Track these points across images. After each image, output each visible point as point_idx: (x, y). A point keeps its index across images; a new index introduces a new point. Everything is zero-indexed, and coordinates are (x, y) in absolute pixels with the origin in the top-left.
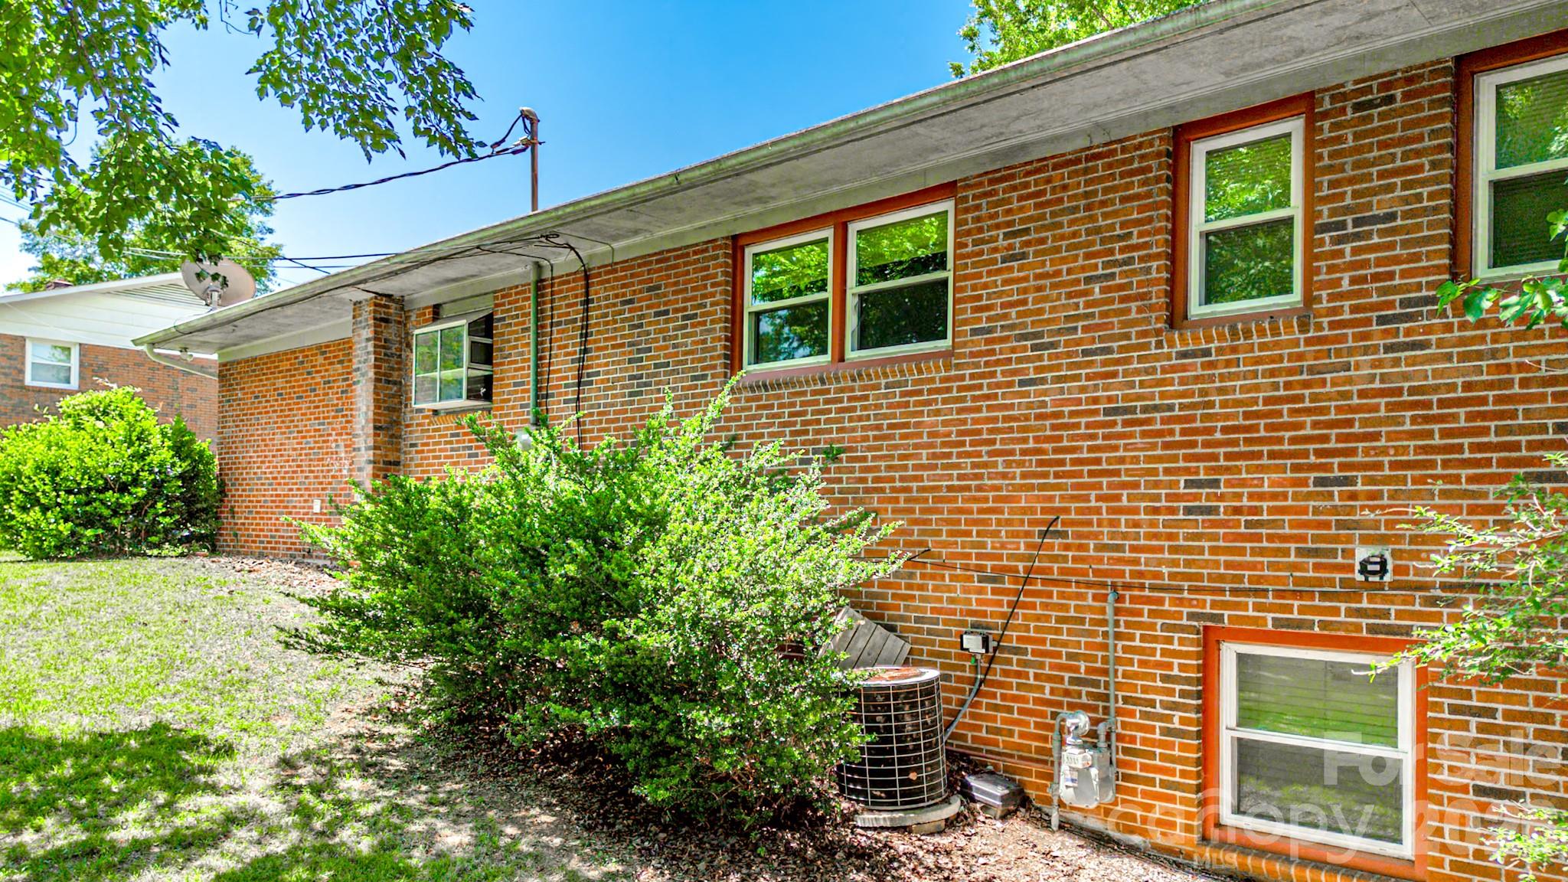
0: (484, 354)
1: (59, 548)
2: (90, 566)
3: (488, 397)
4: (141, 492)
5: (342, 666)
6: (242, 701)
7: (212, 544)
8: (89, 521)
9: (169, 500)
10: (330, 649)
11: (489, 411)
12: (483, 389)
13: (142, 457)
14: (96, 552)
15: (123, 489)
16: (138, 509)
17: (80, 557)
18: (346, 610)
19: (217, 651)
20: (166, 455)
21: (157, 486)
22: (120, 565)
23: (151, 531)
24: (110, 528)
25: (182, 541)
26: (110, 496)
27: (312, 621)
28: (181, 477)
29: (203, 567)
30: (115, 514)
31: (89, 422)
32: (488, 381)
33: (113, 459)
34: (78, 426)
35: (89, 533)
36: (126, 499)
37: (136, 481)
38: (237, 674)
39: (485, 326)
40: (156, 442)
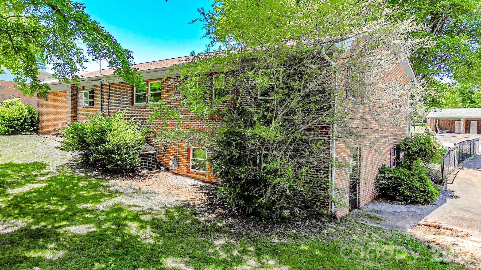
0: (92, 97)
1: (5, 133)
2: (13, 136)
3: (93, 105)
4: (22, 121)
5: (64, 152)
6: (48, 159)
7: (37, 131)
8: (11, 127)
9: (28, 123)
10: (63, 149)
11: (93, 108)
12: (92, 104)
13: (22, 114)
14: (13, 133)
15: (18, 120)
16: (21, 125)
17: (9, 134)
18: (66, 143)
19: (42, 151)
20: (27, 113)
21: (25, 121)
22: (19, 136)
23: (24, 129)
24: (15, 128)
25: (31, 131)
26: (16, 122)
27: (60, 145)
28: (30, 118)
29: (35, 135)
30: (17, 126)
31: (10, 106)
32: (93, 102)
33: (16, 115)
34: (7, 107)
35: (11, 129)
36: (19, 122)
37: (21, 119)
38: (47, 155)
39: (92, 92)
40: (24, 110)
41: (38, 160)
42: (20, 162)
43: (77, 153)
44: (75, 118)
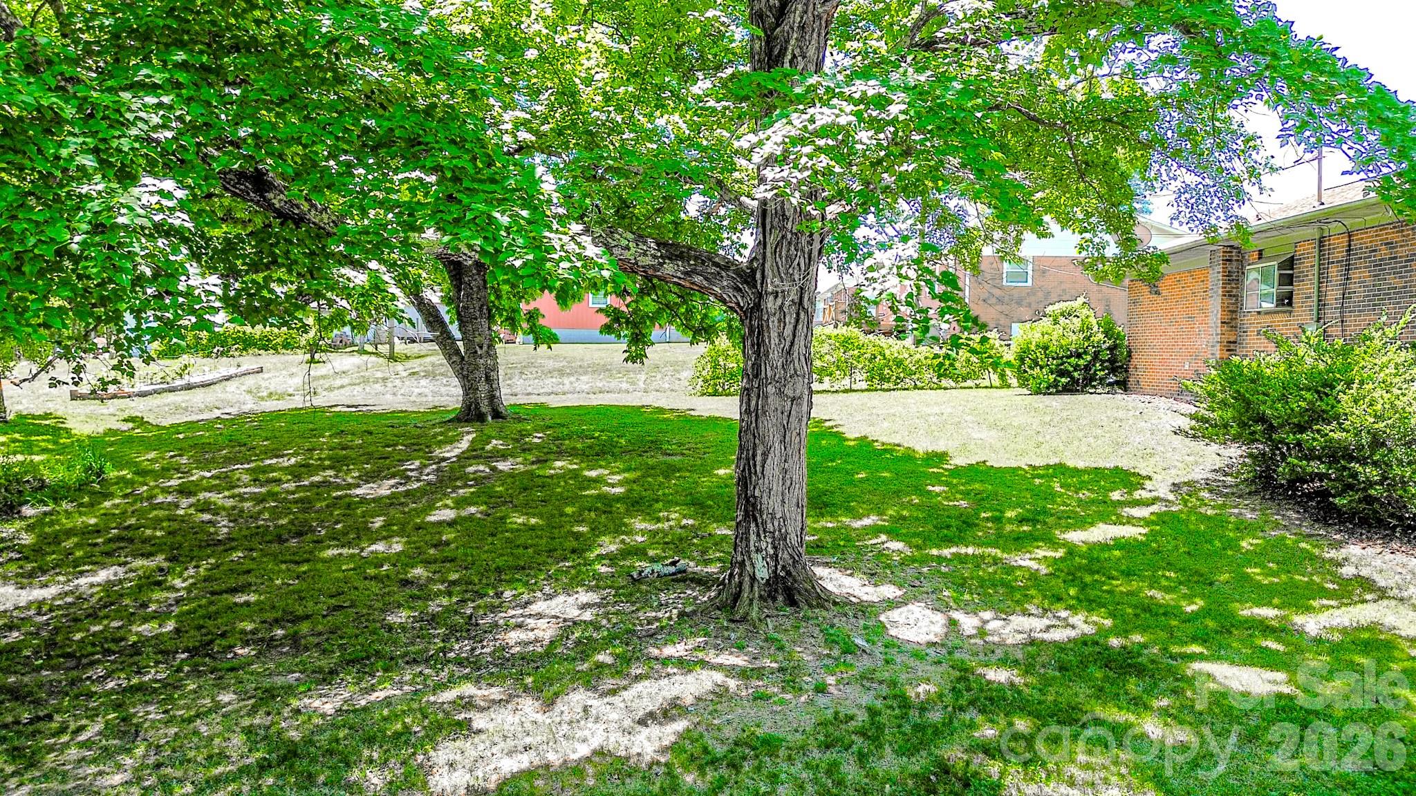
0: (1288, 280)
1: (1048, 388)
2: (1067, 398)
3: (1290, 304)
4: (1089, 358)
5: (1199, 446)
6: (1152, 461)
7: (1123, 385)
8: (1062, 373)
9: (1103, 362)
10: (1194, 437)
11: (1290, 312)
12: (1286, 300)
13: (1088, 338)
14: (1067, 390)
15: (1079, 356)
16: (1087, 368)
17: (1058, 393)
18: (1205, 420)
19: (1138, 440)
20: (1101, 336)
21: (1096, 356)
22: (1080, 397)
23: (1093, 379)
24: (1072, 378)
25: (1110, 384)
26: (1073, 360)
27: (1186, 423)
28: (1109, 348)
29: (1120, 397)
30: (1075, 370)
31: (1062, 320)
32: (1290, 296)
33: (1074, 340)
34: (1056, 322)
35: (1063, 380)
36: (1081, 362)
37: (1085, 353)
38: (1148, 451)
39: (1290, 263)
40: (1095, 329)
41: (1124, 464)
42: (1081, 465)
43: (1234, 452)
44: (1231, 346)
